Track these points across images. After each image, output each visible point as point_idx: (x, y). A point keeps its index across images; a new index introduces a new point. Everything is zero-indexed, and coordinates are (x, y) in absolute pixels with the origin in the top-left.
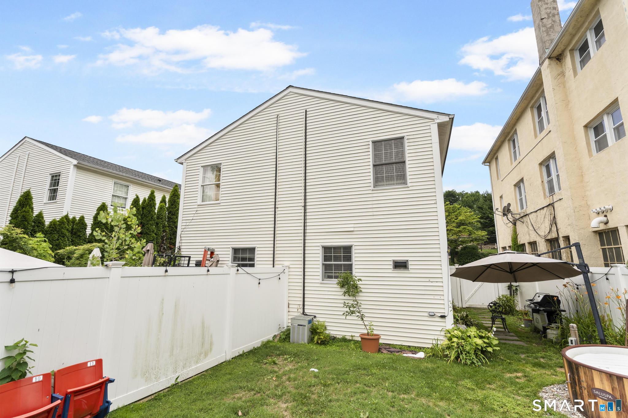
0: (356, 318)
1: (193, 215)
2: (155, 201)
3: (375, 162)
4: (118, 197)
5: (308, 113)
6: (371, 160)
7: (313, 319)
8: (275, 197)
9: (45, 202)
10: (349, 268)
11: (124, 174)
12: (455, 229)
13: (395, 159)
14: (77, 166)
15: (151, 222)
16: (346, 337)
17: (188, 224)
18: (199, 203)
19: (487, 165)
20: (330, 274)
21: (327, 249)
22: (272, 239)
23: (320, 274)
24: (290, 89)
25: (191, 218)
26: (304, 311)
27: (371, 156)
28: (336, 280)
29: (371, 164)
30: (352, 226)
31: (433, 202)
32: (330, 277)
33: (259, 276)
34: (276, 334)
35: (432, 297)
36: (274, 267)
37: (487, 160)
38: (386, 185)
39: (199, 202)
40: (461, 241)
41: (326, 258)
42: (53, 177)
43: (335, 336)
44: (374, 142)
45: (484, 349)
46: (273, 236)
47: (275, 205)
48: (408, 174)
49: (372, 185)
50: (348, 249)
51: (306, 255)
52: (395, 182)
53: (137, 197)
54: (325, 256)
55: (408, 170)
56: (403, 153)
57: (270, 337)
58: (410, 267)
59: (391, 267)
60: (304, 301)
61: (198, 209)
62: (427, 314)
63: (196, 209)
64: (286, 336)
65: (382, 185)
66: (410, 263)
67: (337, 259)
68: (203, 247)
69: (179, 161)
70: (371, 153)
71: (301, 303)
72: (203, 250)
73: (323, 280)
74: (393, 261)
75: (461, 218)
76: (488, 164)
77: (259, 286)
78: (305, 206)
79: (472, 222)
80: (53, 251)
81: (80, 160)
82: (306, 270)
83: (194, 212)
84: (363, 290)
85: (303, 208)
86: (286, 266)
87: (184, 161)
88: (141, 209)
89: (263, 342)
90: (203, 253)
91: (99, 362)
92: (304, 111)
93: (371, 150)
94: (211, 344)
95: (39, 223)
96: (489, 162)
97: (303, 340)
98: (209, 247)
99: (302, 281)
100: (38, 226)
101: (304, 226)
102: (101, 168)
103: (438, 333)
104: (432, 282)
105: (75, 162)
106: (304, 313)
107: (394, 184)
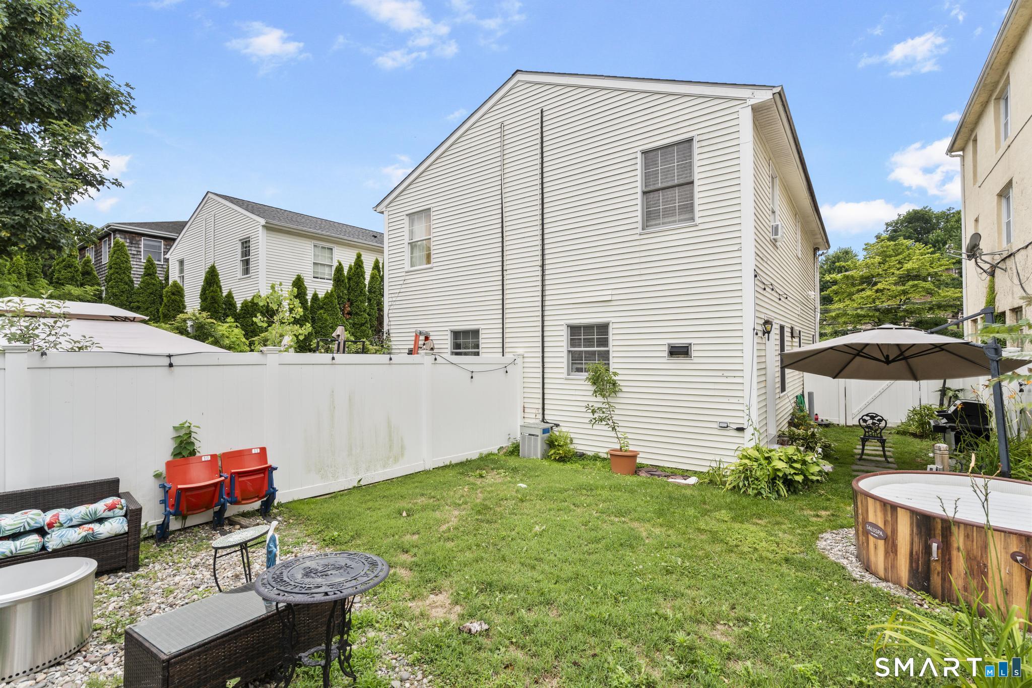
0: (606, 428)
1: (399, 287)
2: (363, 268)
3: (646, 186)
4: (322, 264)
5: (545, 114)
6: (639, 184)
7: (552, 428)
8: (503, 254)
9: (239, 277)
10: (605, 356)
11: (324, 233)
12: (894, 288)
13: (661, 183)
14: (268, 228)
15: (360, 298)
16: (600, 454)
17: (394, 299)
18: (406, 269)
19: (956, 156)
20: (579, 366)
21: (574, 330)
22: (501, 316)
23: (565, 365)
24: (519, 77)
25: (398, 291)
26: (544, 417)
27: (639, 178)
28: (586, 374)
29: (639, 190)
30: (610, 292)
31: (736, 248)
32: (579, 370)
33: (471, 368)
34: (504, 446)
35: (726, 400)
36: (503, 355)
37: (956, 145)
38: (663, 224)
39: (407, 267)
40: (906, 311)
41: (573, 342)
42: (243, 243)
43: (584, 452)
44: (644, 153)
45: (789, 477)
46: (501, 311)
47: (503, 266)
48: (697, 202)
49: (640, 225)
50: (603, 328)
51: (546, 339)
52: (677, 218)
53: (340, 264)
54: (571, 339)
55: (697, 195)
56: (689, 167)
57: (494, 449)
58: (694, 354)
59: (666, 354)
60: (543, 404)
61: (407, 278)
62: (716, 425)
63: (403, 278)
64: (515, 451)
65: (656, 225)
66: (693, 348)
67: (589, 342)
68: (414, 330)
69: (379, 209)
70: (639, 172)
71: (540, 406)
72: (414, 334)
73: (569, 375)
74: (669, 344)
75: (908, 266)
76: (961, 153)
77: (471, 381)
78: (543, 266)
79: (936, 273)
80: (247, 339)
81: (269, 218)
82: (546, 360)
83: (401, 282)
84: (624, 389)
85: (540, 269)
86: (519, 355)
87: (384, 209)
88: (347, 281)
89: (481, 454)
90: (413, 338)
91: (263, 450)
92: (539, 111)
93: (639, 166)
94: (402, 448)
95: (230, 304)
96: (963, 149)
97: (536, 454)
98: (421, 329)
99: (540, 375)
100: (229, 309)
101: (543, 296)
102: (295, 227)
103: (732, 453)
104: (727, 377)
105: (262, 221)
106: (543, 420)
107: (675, 221)
